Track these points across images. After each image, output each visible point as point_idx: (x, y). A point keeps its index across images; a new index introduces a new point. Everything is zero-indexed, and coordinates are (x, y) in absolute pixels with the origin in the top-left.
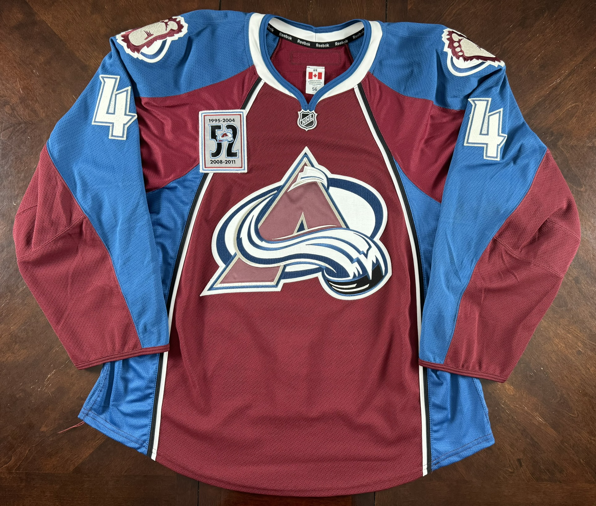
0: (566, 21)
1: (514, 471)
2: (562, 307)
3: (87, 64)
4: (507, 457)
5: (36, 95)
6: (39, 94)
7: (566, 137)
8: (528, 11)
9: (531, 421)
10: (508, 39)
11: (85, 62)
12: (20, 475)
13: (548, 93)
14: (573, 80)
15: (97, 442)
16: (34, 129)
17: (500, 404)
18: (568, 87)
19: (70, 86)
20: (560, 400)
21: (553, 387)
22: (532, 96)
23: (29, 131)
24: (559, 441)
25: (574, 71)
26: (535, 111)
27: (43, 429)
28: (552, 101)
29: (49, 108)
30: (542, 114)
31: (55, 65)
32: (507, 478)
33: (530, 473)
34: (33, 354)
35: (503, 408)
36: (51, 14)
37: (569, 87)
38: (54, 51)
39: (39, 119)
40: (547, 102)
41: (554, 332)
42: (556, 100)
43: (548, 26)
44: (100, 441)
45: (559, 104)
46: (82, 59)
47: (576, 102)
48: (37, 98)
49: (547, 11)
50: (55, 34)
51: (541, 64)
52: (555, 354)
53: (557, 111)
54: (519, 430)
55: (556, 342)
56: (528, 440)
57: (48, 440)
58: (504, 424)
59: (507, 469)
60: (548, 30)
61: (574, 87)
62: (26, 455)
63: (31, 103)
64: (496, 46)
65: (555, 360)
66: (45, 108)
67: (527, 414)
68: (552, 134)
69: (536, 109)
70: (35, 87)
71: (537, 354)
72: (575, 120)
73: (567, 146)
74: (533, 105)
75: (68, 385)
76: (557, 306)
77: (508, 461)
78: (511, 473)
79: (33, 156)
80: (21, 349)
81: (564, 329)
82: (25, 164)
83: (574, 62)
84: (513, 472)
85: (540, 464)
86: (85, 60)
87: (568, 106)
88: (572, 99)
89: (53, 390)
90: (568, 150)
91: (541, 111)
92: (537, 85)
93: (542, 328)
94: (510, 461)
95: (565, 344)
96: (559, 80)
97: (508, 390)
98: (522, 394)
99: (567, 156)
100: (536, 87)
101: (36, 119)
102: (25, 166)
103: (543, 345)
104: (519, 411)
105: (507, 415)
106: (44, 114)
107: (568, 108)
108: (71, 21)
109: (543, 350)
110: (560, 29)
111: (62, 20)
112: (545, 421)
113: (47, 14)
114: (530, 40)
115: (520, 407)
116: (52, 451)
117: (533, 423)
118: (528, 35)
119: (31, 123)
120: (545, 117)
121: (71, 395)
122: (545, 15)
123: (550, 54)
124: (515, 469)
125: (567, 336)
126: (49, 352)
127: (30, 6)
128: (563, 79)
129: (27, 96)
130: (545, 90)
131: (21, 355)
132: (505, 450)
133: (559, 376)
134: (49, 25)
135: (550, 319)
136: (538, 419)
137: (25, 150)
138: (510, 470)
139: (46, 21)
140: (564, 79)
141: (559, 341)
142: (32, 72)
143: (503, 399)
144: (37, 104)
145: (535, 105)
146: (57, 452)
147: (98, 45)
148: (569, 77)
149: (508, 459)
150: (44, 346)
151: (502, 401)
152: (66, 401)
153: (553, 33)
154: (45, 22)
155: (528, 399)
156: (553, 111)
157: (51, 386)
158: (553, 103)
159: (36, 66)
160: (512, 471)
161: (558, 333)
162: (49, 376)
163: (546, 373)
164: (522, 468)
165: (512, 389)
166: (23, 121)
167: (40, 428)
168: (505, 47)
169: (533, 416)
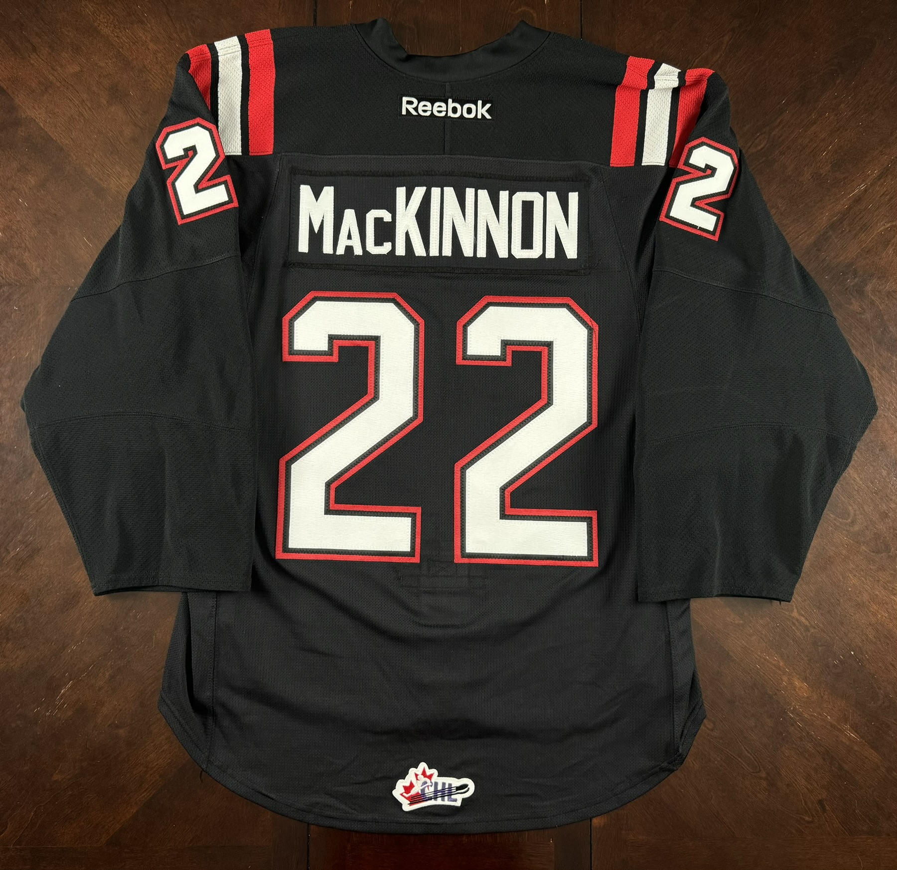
0: (872, 89)
1: (813, 819)
2: (882, 553)
3: (105, 186)
4: (802, 797)
5: (26, 239)
6: (29, 237)
7: (879, 278)
8: (809, 76)
9: (837, 739)
10: (780, 123)
11: (101, 183)
12: (21, 853)
13: (847, 208)
14: (887, 184)
15: (143, 795)
16: (23, 294)
17: (786, 713)
18: (879, 196)
19: (78, 222)
20: (884, 703)
21: (872, 683)
22: (822, 213)
23: (15, 297)
24: (883, 770)
25: (886, 171)
26: (827, 238)
27: (57, 777)
28: (853, 220)
29: (45, 259)
30: (839, 242)
31: (53, 190)
32: (803, 832)
33: (839, 822)
34: (35, 656)
35: (790, 717)
36: (43, 106)
37: (881, 196)
38: (51, 168)
39: (31, 278)
40: (845, 223)
41: (869, 594)
42: (861, 219)
43: (844, 99)
44: (148, 794)
45: (865, 224)
46: (96, 179)
47: (893, 221)
48: (26, 244)
49: (840, 75)
50: (52, 139)
51: (834, 161)
52: (873, 629)
53: (863, 235)
54: (820, 753)
55: (873, 609)
56: (833, 768)
57: (65, 794)
58: (796, 745)
59: (801, 816)
60: (842, 106)
61: (888, 197)
62: (30, 819)
63: (17, 252)
64: (761, 134)
65: (874, 638)
66: (40, 260)
67: (831, 727)
68: (855, 274)
69: (828, 234)
70: (23, 227)
71: (843, 629)
72: (892, 249)
73: (879, 292)
74: (823, 228)
75: (93, 705)
76: (873, 552)
77: (804, 804)
78: (809, 822)
79: (24, 338)
80: (15, 650)
81: (884, 588)
82: (11, 351)
83: (886, 156)
84: (812, 822)
85: (855, 807)
86: (101, 179)
87: (880, 228)
88: (885, 216)
89: (70, 713)
90: (882, 299)
91: (836, 238)
92: (829, 196)
93: (850, 587)
94: (806, 804)
95: (889, 612)
96: (864, 186)
97: (799, 689)
98: (822, 694)
99: (881, 308)
100: (827, 198)
101: (27, 279)
102: (11, 354)
103: (852, 614)
104: (817, 722)
105: (799, 729)
106: (38, 270)
107: (879, 231)
108: (77, 117)
109: (853, 623)
110: (862, 103)
111: (61, 117)
112: (862, 737)
113: (37, 108)
114: (815, 123)
115: (820, 717)
116: (71, 812)
117: (842, 741)
118: (811, 115)
119: (18, 284)
120: (842, 247)
121: (99, 720)
122: (838, 82)
123: (847, 145)
124: (815, 817)
125: (891, 599)
126: (61, 653)
127: (9, 95)
128: (870, 184)
129: (11, 241)
130: (842, 202)
131: (16, 658)
132: (798, 787)
133: (880, 664)
134: (42, 125)
135: (862, 573)
136: (849, 734)
137: (11, 329)
138: (807, 818)
139: (36, 118)
140: (872, 185)
141: (878, 608)
142: (17, 201)
143: (791, 704)
144: (26, 254)
145: (827, 229)
146: (80, 813)
147: (121, 155)
148: (879, 179)
149: (803, 801)
150: (52, 643)
151: (790, 708)
152: (91, 731)
153: (850, 111)
154: (35, 120)
155: (831, 704)
156: (856, 235)
157: (66, 707)
158: (855, 224)
159: (23, 192)
160: (810, 819)
161: (877, 595)
162: (62, 691)
163: (860, 660)
164: (826, 814)
165: (805, 687)
166: (6, 282)
167: (52, 775)
168: (775, 135)
169: (839, 730)
